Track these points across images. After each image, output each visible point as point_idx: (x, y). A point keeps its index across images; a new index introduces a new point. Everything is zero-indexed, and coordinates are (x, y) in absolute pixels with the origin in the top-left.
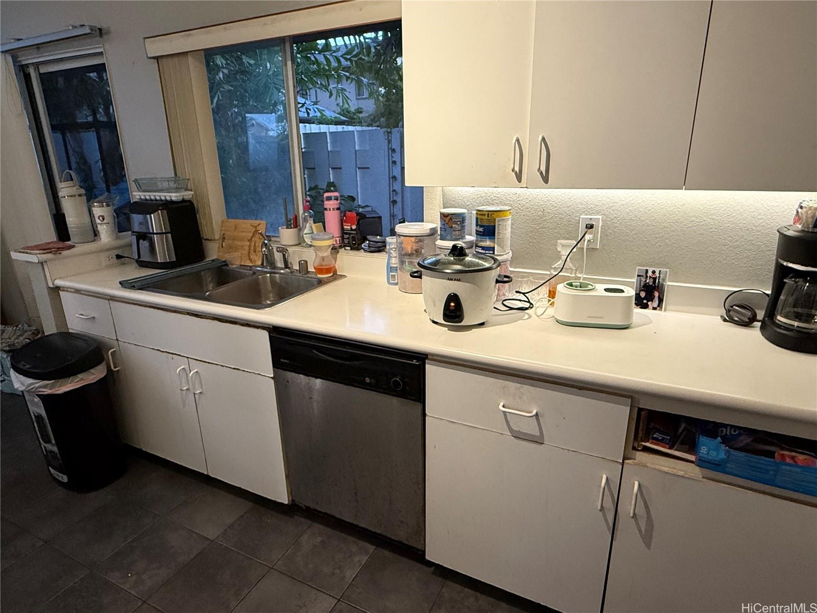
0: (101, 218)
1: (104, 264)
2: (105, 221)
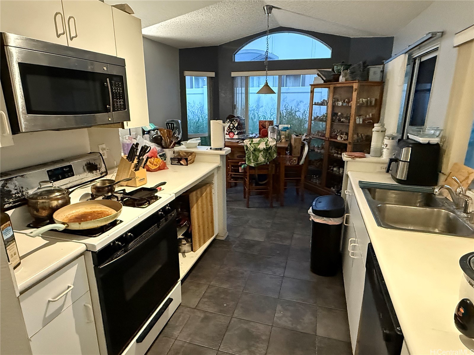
0: (386, 145)
1: (378, 170)
2: (387, 147)
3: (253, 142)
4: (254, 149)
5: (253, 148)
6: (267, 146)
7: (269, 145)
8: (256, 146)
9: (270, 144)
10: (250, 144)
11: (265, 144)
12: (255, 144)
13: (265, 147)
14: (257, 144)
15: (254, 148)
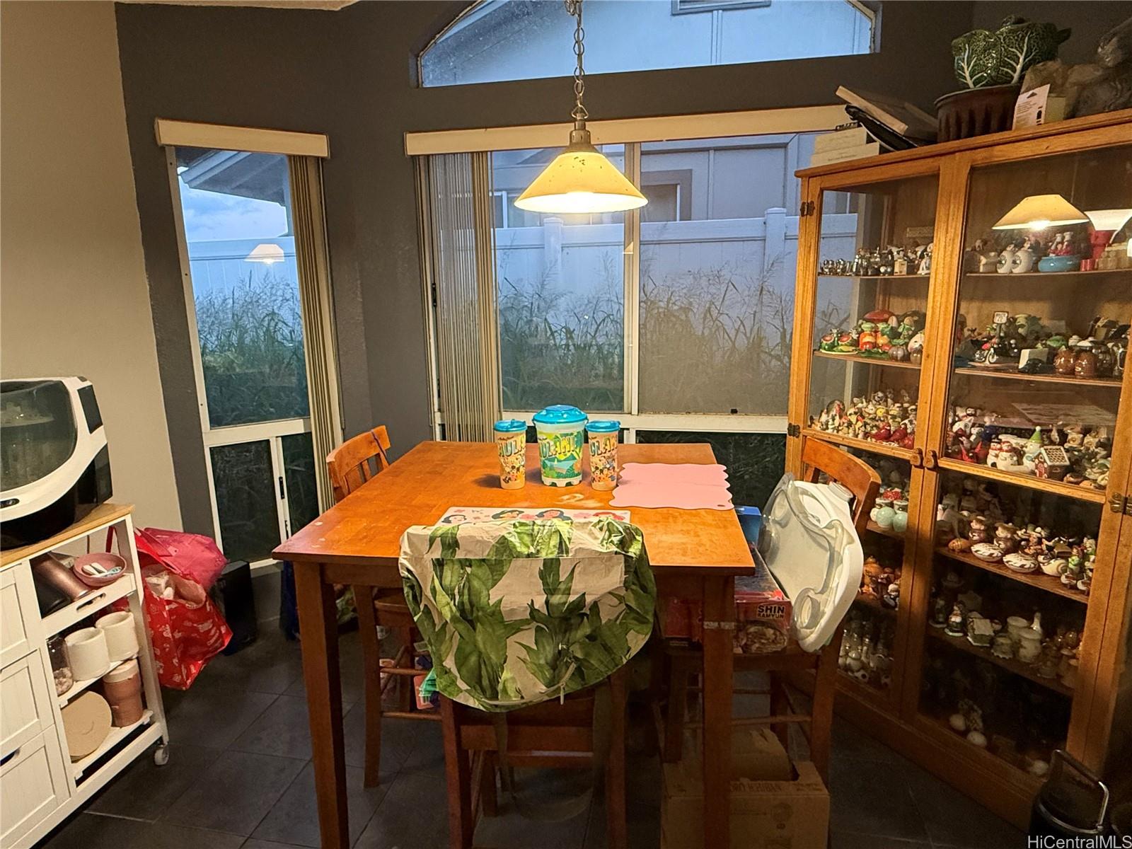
3: (460, 555)
4: (461, 608)
5: (453, 598)
6: (556, 599)
7: (568, 592)
8: (476, 583)
9: (578, 587)
10: (439, 564)
11: (542, 575)
12: (469, 563)
13: (540, 602)
14: (483, 572)
15: (462, 603)
